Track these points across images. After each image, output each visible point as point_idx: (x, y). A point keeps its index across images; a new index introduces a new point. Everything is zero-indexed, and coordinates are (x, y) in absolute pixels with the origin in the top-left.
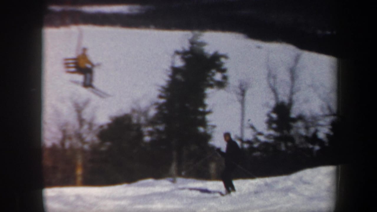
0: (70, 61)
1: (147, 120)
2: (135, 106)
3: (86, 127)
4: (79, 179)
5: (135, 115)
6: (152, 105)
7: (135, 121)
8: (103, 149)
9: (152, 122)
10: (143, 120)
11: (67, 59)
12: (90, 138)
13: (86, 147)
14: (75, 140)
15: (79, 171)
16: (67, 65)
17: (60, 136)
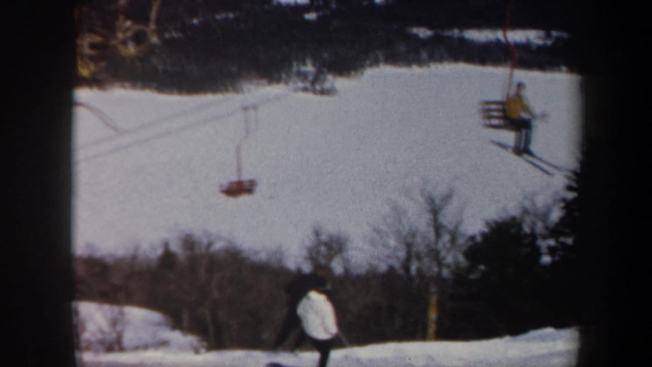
0: (493, 107)
1: (546, 228)
2: (527, 204)
3: (446, 238)
4: (432, 328)
5: (528, 219)
6: (555, 201)
7: (526, 229)
8: (472, 277)
9: (555, 231)
10: (540, 227)
11: (488, 103)
12: (453, 258)
13: (445, 272)
14: (426, 262)
15: (433, 315)
16: (487, 113)
17: (402, 254)
